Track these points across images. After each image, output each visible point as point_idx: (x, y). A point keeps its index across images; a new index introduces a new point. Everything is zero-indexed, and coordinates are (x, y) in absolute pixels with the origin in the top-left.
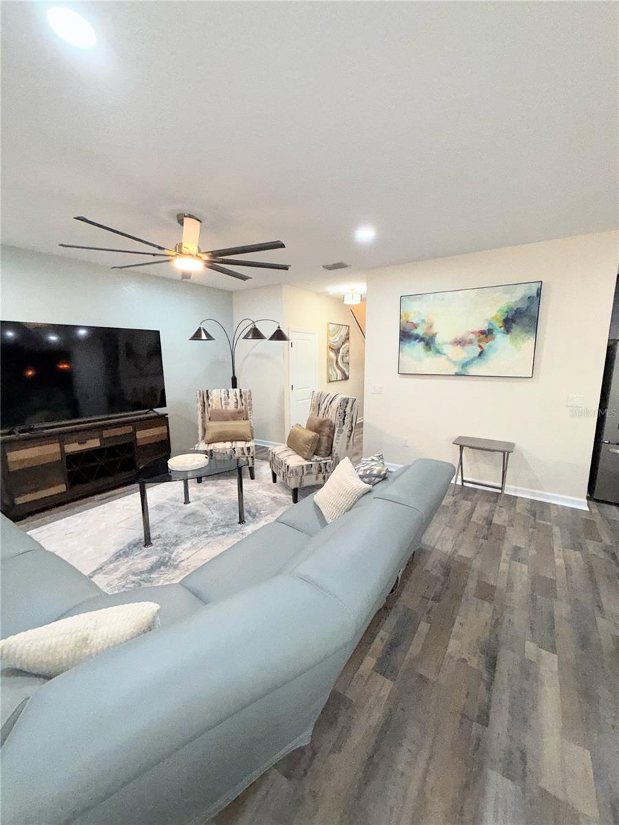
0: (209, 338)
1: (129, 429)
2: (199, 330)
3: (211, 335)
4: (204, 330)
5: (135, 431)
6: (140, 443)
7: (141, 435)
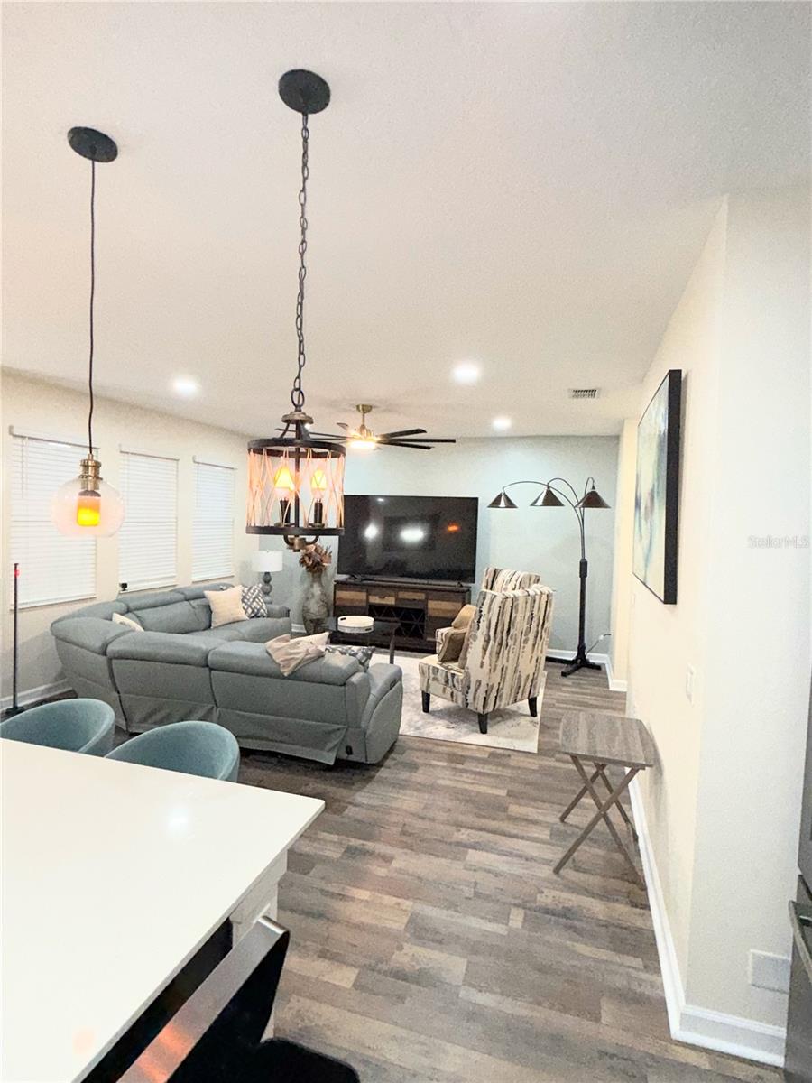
0: (510, 504)
1: (421, 596)
2: (500, 496)
3: (513, 501)
4: (506, 496)
5: (427, 599)
6: (430, 613)
7: (432, 605)
